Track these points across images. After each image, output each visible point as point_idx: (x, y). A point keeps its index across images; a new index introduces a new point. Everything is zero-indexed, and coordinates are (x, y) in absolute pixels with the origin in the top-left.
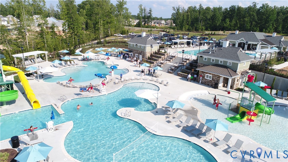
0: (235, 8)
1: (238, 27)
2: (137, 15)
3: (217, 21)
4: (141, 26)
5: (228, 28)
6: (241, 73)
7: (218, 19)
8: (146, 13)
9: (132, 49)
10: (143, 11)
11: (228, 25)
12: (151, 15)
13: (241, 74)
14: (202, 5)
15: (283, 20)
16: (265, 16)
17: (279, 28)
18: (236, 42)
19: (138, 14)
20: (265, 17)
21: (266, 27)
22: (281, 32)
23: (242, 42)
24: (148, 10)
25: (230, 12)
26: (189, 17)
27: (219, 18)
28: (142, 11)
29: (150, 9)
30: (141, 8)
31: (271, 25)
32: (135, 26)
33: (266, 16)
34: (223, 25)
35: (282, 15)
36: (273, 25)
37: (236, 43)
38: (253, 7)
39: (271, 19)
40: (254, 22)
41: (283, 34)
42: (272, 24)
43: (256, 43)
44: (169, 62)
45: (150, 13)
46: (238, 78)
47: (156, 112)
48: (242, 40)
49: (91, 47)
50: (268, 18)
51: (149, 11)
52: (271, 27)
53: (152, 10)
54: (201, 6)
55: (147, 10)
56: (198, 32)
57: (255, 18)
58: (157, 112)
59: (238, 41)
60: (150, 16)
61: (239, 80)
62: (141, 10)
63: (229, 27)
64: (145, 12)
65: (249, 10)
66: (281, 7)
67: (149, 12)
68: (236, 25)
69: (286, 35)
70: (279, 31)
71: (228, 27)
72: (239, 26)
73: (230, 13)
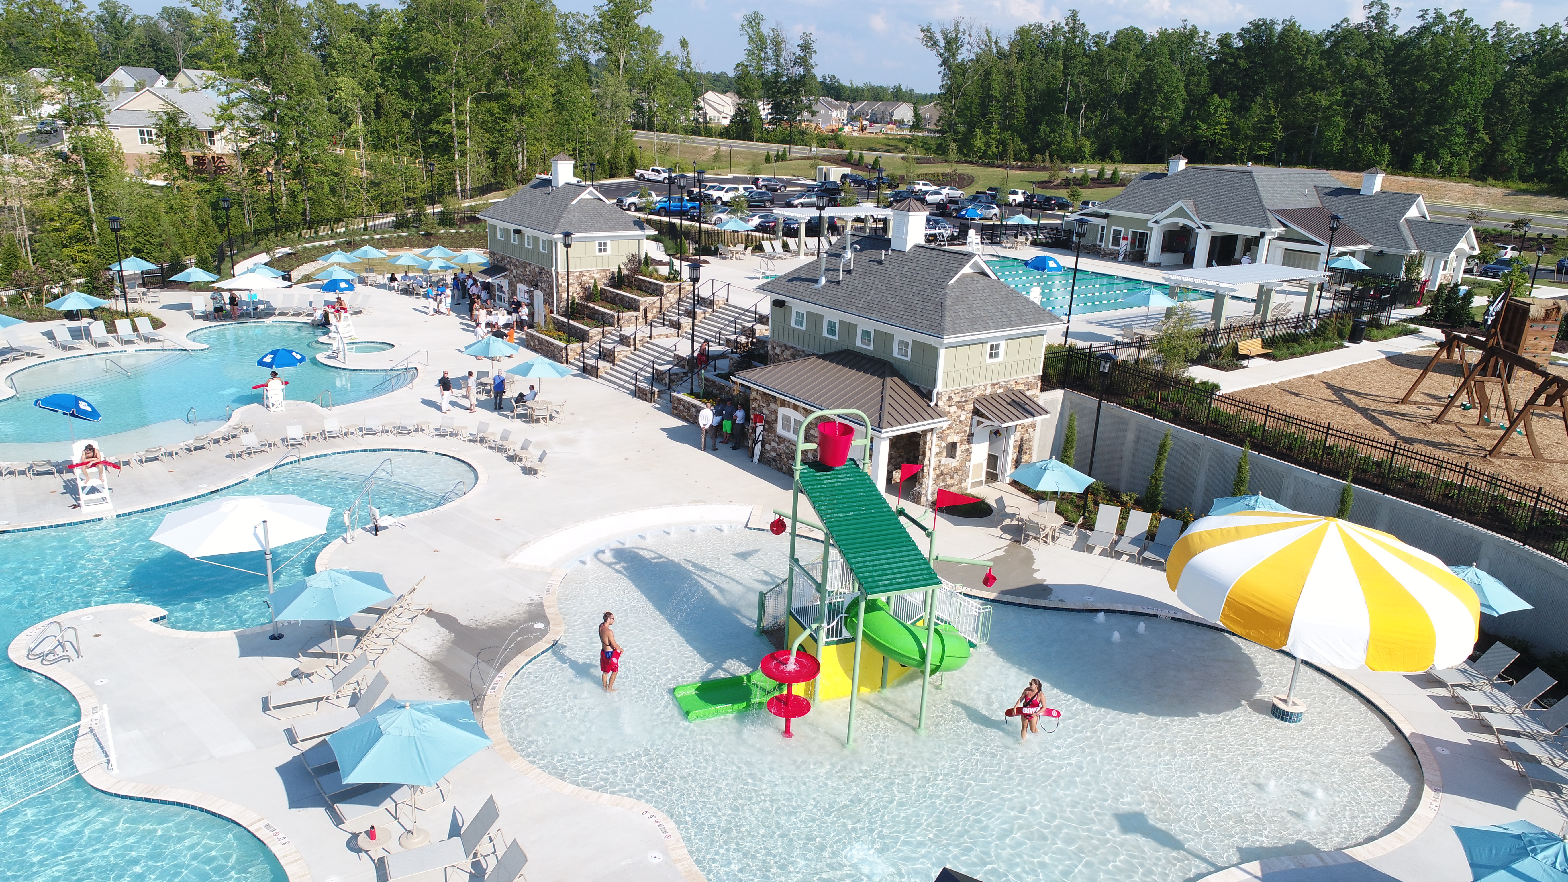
0: (1270, 36)
1: (1274, 141)
2: (731, 74)
3: (1163, 107)
4: (757, 135)
5: (1220, 150)
6: (970, 407)
7: (1166, 99)
8: (782, 61)
9: (503, 258)
10: (770, 53)
11: (1224, 130)
12: (808, 69)
13: (976, 412)
14: (1082, 18)
15: (1535, 107)
16: (1428, 79)
17: (1505, 147)
18: (1150, 224)
19: (737, 66)
20: (1427, 87)
21: (1432, 144)
22: (1516, 175)
23: (1181, 221)
24: (792, 48)
25: (1240, 57)
26: (1016, 86)
27: (1173, 92)
28: (762, 47)
29: (802, 42)
30: (758, 33)
31: (1460, 129)
32: (726, 133)
33: (1432, 79)
34: (1195, 127)
35: (1532, 77)
36: (1472, 131)
37: (1151, 229)
38: (1370, 26)
39: (1458, 98)
40: (1374, 117)
41: (1523, 186)
42: (1466, 125)
43: (1252, 231)
44: (673, 331)
45: (803, 61)
46: (954, 438)
47: (273, 638)
48: (1180, 212)
49: (349, 243)
50: (1441, 88)
51: (798, 52)
52: (1458, 140)
53: (815, 47)
54: (1074, 20)
55: (788, 46)
56: (1029, 168)
57: (1378, 94)
58: (280, 637)
59: (1160, 216)
60: (804, 76)
61: (959, 449)
62: (758, 42)
63: (1228, 142)
64: (777, 56)
65: (1336, 43)
66: (1540, 33)
67: (799, 57)
68: (1263, 130)
69: (1535, 187)
70: (1504, 168)
71: (1220, 143)
72: (1279, 134)
73: (1243, 64)
